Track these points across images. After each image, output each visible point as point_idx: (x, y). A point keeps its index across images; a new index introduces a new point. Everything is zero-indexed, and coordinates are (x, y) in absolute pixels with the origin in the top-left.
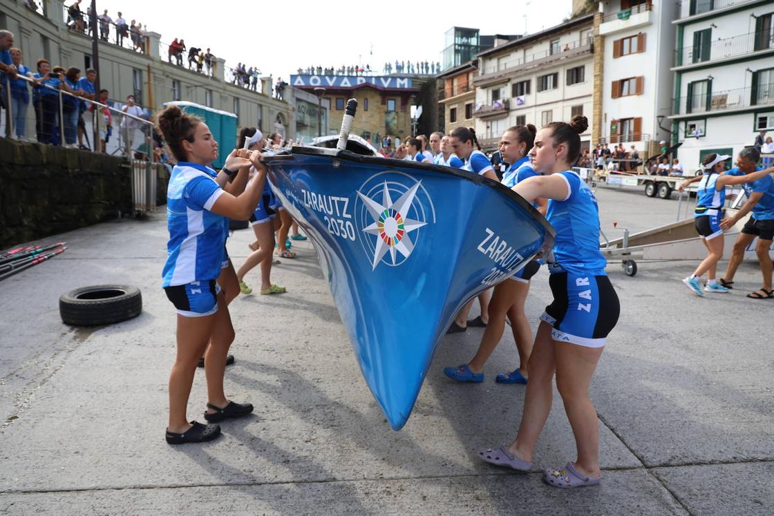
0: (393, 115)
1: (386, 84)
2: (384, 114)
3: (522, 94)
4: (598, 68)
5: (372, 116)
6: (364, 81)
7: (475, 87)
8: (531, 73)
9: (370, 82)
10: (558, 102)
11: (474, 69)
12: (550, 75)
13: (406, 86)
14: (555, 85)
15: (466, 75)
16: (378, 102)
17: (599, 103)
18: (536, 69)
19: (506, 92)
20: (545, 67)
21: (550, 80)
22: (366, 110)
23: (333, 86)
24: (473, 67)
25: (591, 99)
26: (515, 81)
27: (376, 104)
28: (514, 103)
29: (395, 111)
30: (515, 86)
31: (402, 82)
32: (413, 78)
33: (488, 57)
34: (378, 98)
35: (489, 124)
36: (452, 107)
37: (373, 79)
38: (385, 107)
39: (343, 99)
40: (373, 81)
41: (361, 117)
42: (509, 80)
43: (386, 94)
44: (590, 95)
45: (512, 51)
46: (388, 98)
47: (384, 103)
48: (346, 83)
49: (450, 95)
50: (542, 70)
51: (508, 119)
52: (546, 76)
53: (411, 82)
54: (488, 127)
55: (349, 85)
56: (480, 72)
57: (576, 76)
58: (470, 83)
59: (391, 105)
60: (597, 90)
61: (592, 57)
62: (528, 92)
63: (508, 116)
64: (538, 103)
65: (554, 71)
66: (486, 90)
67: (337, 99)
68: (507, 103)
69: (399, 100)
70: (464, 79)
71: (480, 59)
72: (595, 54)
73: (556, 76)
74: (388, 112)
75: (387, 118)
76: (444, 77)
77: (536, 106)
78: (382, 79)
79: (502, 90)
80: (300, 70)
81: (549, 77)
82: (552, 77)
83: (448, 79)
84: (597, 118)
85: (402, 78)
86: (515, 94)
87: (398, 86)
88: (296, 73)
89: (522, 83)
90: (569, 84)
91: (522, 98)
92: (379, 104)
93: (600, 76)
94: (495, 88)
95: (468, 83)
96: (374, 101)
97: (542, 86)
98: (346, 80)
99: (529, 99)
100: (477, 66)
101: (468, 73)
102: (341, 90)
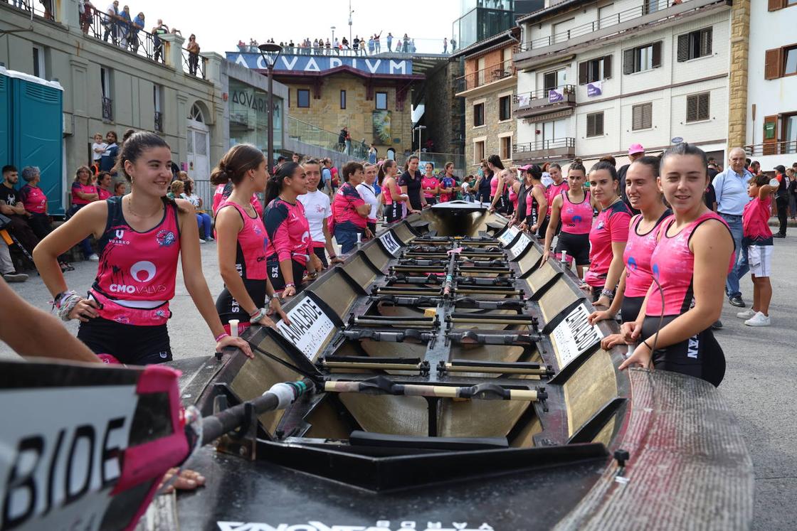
0: (384, 115)
1: (373, 69)
2: (371, 114)
3: (596, 78)
4: (740, 30)
5: (352, 117)
6: (340, 64)
7: (517, 69)
8: (614, 44)
9: (349, 64)
10: (662, 89)
11: (514, 43)
12: (646, 46)
13: (404, 72)
14: (657, 61)
15: (499, 53)
16: (360, 95)
17: (741, 89)
18: (622, 38)
19: (568, 77)
20: (639, 33)
21: (647, 55)
22: (343, 108)
23: (292, 71)
24: (513, 38)
25: (726, 82)
26: (584, 59)
27: (358, 98)
28: (583, 93)
29: (386, 109)
30: (583, 67)
31: (398, 67)
32: (412, 60)
33: (536, 22)
34: (362, 90)
35: (540, 127)
36: (476, 102)
37: (354, 61)
38: (372, 103)
39: (309, 90)
40: (354, 64)
41: (336, 118)
42: (574, 57)
43: (374, 84)
44: (724, 76)
45: (577, 12)
46: (377, 89)
47: (370, 97)
48: (312, 66)
49: (473, 84)
50: (633, 38)
51: (573, 119)
52: (639, 49)
53: (410, 67)
54: (538, 132)
55: (317, 69)
56: (524, 46)
57: (696, 45)
58: (507, 65)
59: (381, 99)
60: (736, 67)
61: (727, 12)
62: (608, 74)
63: (573, 113)
64: (625, 93)
65: (654, 39)
66: (533, 74)
67: (298, 90)
68: (571, 93)
69: (393, 93)
70: (495, 60)
71: (524, 26)
72: (734, 7)
73: (657, 48)
74: (376, 111)
75: (376, 120)
76: (464, 57)
77: (621, 97)
78: (367, 61)
79: (561, 74)
80: (241, 45)
81: (643, 51)
82: (650, 49)
83: (470, 60)
84: (738, 113)
85: (398, 61)
86: (583, 79)
87: (392, 72)
88: (236, 50)
89: (595, 62)
90: (681, 59)
91: (596, 84)
92: (363, 99)
93: (743, 43)
94: (549, 70)
95: (502, 65)
96: (356, 95)
97: (633, 65)
98: (312, 61)
99: (608, 87)
100: (519, 38)
101: (502, 50)
102: (305, 76)
